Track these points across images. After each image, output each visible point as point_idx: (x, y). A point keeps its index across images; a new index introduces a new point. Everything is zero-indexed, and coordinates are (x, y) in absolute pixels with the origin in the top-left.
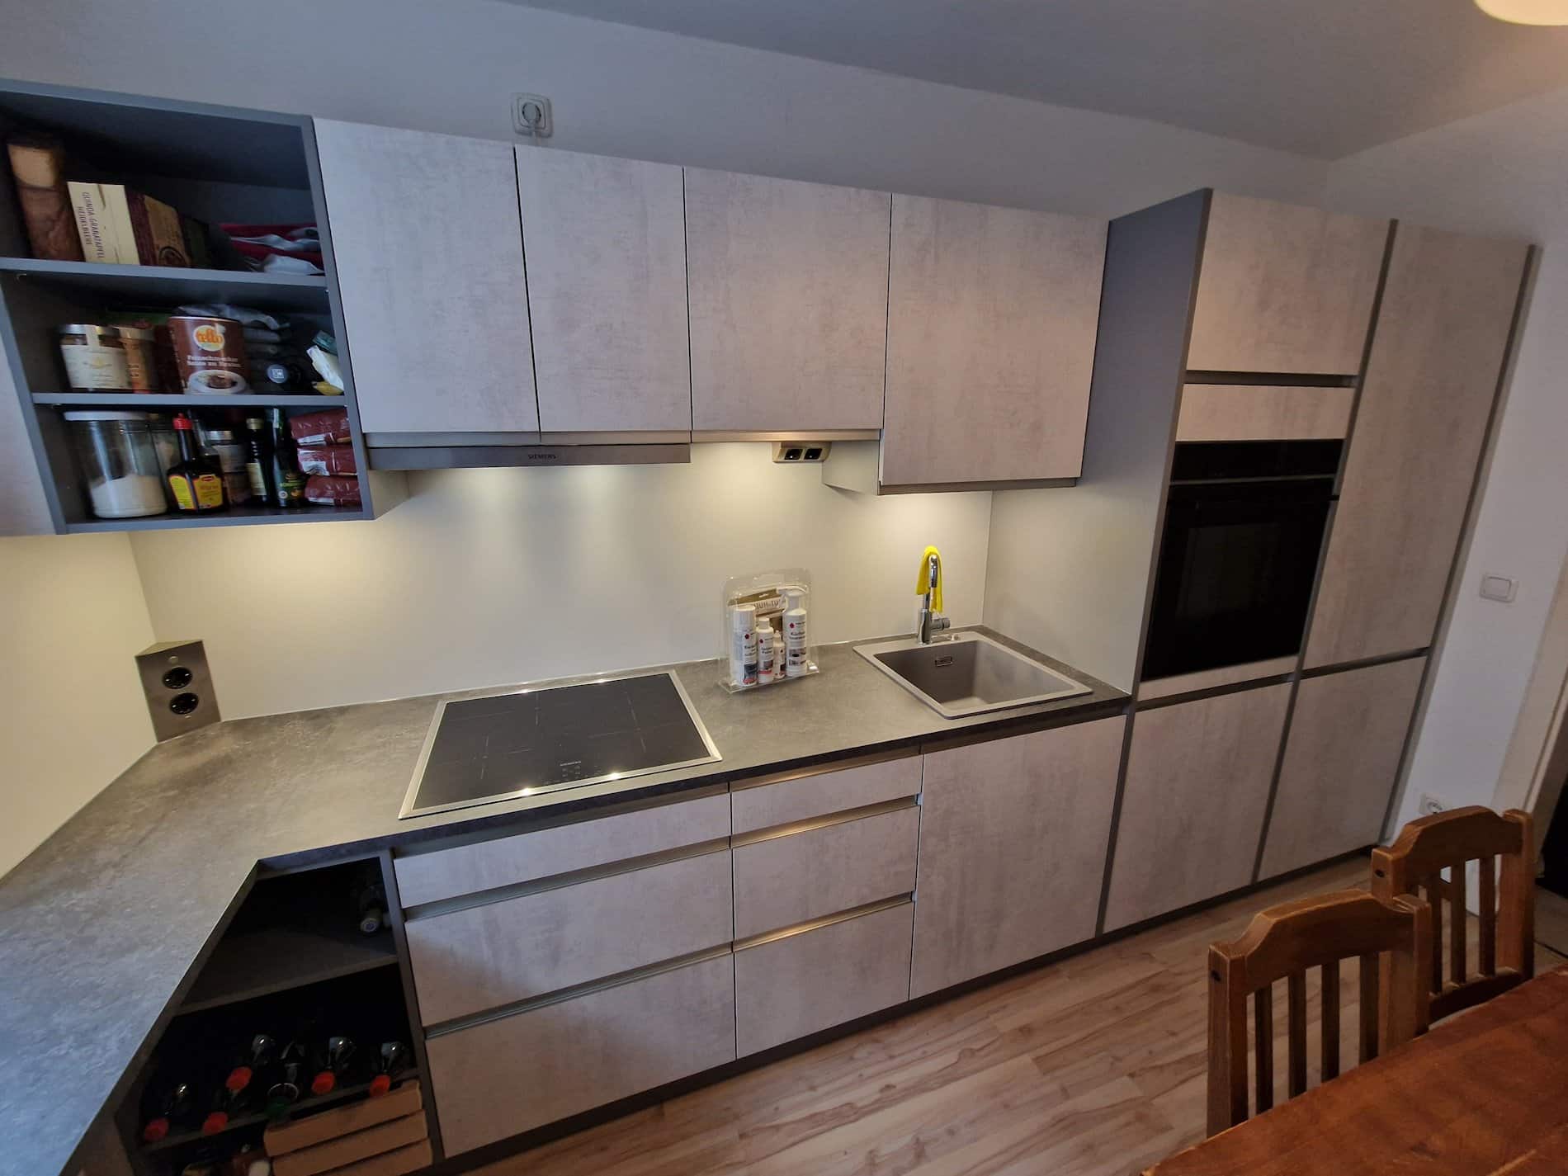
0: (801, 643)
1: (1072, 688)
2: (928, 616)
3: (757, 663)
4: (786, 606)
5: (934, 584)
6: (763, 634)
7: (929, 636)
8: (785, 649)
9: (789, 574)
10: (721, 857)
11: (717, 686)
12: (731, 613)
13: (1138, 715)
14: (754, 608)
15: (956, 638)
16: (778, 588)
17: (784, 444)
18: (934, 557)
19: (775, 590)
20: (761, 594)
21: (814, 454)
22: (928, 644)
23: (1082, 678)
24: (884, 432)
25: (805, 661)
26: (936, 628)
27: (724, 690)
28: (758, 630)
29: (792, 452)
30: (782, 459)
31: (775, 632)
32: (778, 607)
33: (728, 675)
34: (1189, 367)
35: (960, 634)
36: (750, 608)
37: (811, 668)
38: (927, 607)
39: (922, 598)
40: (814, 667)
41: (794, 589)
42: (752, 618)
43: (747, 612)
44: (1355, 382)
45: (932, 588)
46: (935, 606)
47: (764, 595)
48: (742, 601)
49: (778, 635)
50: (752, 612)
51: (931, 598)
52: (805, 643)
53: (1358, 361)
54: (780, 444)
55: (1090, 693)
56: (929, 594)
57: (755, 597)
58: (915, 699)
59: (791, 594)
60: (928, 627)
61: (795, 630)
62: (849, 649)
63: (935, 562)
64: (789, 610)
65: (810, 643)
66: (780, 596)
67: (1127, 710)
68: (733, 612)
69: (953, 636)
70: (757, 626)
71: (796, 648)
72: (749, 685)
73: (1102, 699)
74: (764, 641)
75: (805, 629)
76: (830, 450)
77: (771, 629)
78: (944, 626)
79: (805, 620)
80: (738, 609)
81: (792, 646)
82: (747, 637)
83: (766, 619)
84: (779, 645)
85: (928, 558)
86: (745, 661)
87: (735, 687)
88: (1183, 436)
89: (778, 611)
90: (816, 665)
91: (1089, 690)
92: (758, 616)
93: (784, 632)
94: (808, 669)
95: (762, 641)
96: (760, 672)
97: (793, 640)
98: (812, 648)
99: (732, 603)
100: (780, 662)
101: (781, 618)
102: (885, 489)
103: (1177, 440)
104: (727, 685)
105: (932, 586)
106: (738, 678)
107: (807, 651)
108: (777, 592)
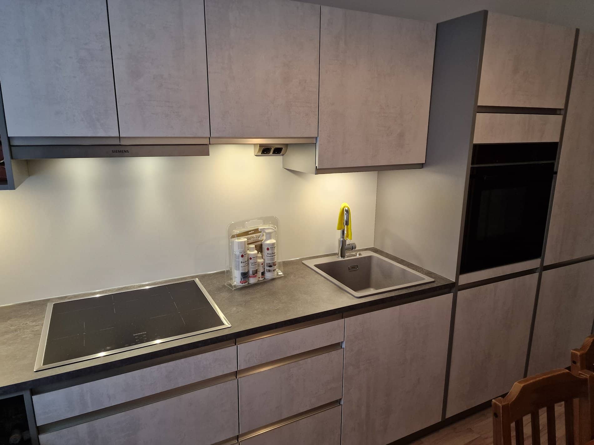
0: (273, 259)
1: (423, 279)
2: (343, 242)
3: (248, 271)
4: (264, 238)
5: (347, 223)
6: (252, 254)
7: (345, 254)
8: (264, 262)
9: (266, 220)
10: (231, 384)
11: (224, 286)
12: (233, 243)
13: (459, 293)
14: (246, 239)
15: (360, 255)
16: (260, 228)
17: (261, 145)
18: (347, 209)
19: (258, 229)
20: (250, 231)
21: (278, 151)
22: (344, 258)
23: (429, 274)
24: (318, 139)
25: (275, 270)
26: (348, 249)
27: (230, 288)
28: (248, 252)
29: (265, 150)
30: (260, 154)
31: (258, 253)
32: (259, 238)
33: (231, 279)
34: (479, 104)
35: (361, 252)
36: (244, 239)
37: (279, 273)
38: (343, 237)
39: (340, 232)
40: (281, 273)
41: (268, 228)
42: (245, 245)
43: (242, 242)
44: (563, 112)
45: (346, 226)
46: (347, 236)
47: (252, 232)
48: (239, 235)
49: (260, 255)
50: (245, 242)
51: (345, 232)
52: (276, 259)
53: (564, 101)
54: (259, 145)
55: (433, 282)
56: (344, 229)
57: (246, 233)
58: (339, 288)
59: (267, 231)
60: (344, 248)
61: (270, 252)
62: (300, 262)
63: (347, 211)
64: (266, 240)
65: (279, 259)
66: (261, 232)
67: (453, 290)
68: (234, 242)
69: (358, 254)
70: (248, 250)
71: (269, 262)
72: (243, 284)
73: (439, 285)
74: (252, 258)
75: (276, 251)
76: (287, 149)
77: (256, 252)
78: (353, 248)
79: (276, 245)
80: (237, 240)
81: (268, 261)
82: (242, 256)
83: (253, 246)
84: (260, 261)
85: (343, 209)
86: (241, 271)
87: (235, 286)
88: (476, 141)
89: (259, 241)
90: (282, 272)
91: (433, 280)
92: (248, 244)
93: (263, 253)
94: (277, 274)
95: (251, 259)
96: (250, 277)
97: (269, 258)
98: (279, 263)
99: (233, 237)
100: (261, 270)
101: (261, 245)
102: (319, 171)
103: (474, 143)
104: (230, 285)
105: (346, 225)
106: (237, 280)
107: (277, 263)
108: (259, 230)
